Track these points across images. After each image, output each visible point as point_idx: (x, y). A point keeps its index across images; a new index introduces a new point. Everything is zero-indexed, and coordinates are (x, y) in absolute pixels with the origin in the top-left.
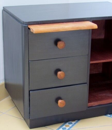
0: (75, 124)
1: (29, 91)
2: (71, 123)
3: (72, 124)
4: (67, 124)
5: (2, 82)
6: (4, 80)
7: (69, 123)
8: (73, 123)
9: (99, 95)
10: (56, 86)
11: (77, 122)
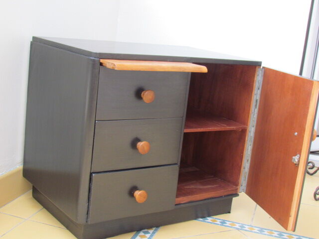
0: (154, 233)
1: (91, 174)
2: (148, 233)
3: (150, 233)
4: (141, 233)
5: (18, 167)
6: (22, 163)
7: (143, 232)
8: (151, 231)
9: (186, 187)
10: (134, 167)
11: (156, 230)
